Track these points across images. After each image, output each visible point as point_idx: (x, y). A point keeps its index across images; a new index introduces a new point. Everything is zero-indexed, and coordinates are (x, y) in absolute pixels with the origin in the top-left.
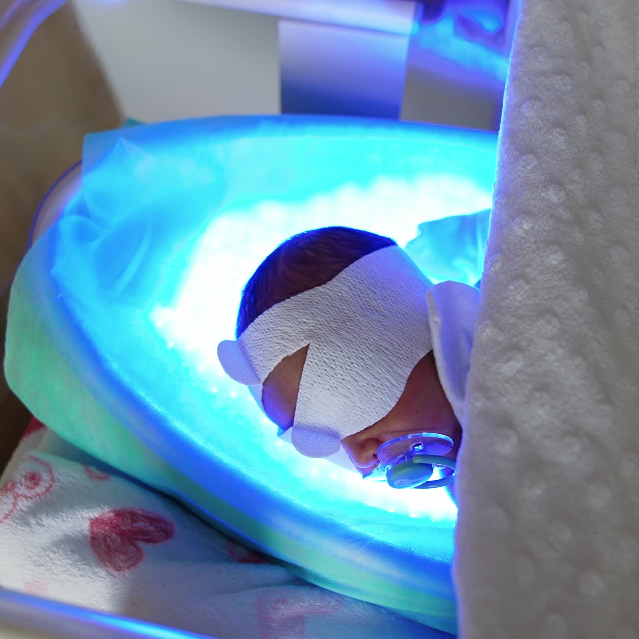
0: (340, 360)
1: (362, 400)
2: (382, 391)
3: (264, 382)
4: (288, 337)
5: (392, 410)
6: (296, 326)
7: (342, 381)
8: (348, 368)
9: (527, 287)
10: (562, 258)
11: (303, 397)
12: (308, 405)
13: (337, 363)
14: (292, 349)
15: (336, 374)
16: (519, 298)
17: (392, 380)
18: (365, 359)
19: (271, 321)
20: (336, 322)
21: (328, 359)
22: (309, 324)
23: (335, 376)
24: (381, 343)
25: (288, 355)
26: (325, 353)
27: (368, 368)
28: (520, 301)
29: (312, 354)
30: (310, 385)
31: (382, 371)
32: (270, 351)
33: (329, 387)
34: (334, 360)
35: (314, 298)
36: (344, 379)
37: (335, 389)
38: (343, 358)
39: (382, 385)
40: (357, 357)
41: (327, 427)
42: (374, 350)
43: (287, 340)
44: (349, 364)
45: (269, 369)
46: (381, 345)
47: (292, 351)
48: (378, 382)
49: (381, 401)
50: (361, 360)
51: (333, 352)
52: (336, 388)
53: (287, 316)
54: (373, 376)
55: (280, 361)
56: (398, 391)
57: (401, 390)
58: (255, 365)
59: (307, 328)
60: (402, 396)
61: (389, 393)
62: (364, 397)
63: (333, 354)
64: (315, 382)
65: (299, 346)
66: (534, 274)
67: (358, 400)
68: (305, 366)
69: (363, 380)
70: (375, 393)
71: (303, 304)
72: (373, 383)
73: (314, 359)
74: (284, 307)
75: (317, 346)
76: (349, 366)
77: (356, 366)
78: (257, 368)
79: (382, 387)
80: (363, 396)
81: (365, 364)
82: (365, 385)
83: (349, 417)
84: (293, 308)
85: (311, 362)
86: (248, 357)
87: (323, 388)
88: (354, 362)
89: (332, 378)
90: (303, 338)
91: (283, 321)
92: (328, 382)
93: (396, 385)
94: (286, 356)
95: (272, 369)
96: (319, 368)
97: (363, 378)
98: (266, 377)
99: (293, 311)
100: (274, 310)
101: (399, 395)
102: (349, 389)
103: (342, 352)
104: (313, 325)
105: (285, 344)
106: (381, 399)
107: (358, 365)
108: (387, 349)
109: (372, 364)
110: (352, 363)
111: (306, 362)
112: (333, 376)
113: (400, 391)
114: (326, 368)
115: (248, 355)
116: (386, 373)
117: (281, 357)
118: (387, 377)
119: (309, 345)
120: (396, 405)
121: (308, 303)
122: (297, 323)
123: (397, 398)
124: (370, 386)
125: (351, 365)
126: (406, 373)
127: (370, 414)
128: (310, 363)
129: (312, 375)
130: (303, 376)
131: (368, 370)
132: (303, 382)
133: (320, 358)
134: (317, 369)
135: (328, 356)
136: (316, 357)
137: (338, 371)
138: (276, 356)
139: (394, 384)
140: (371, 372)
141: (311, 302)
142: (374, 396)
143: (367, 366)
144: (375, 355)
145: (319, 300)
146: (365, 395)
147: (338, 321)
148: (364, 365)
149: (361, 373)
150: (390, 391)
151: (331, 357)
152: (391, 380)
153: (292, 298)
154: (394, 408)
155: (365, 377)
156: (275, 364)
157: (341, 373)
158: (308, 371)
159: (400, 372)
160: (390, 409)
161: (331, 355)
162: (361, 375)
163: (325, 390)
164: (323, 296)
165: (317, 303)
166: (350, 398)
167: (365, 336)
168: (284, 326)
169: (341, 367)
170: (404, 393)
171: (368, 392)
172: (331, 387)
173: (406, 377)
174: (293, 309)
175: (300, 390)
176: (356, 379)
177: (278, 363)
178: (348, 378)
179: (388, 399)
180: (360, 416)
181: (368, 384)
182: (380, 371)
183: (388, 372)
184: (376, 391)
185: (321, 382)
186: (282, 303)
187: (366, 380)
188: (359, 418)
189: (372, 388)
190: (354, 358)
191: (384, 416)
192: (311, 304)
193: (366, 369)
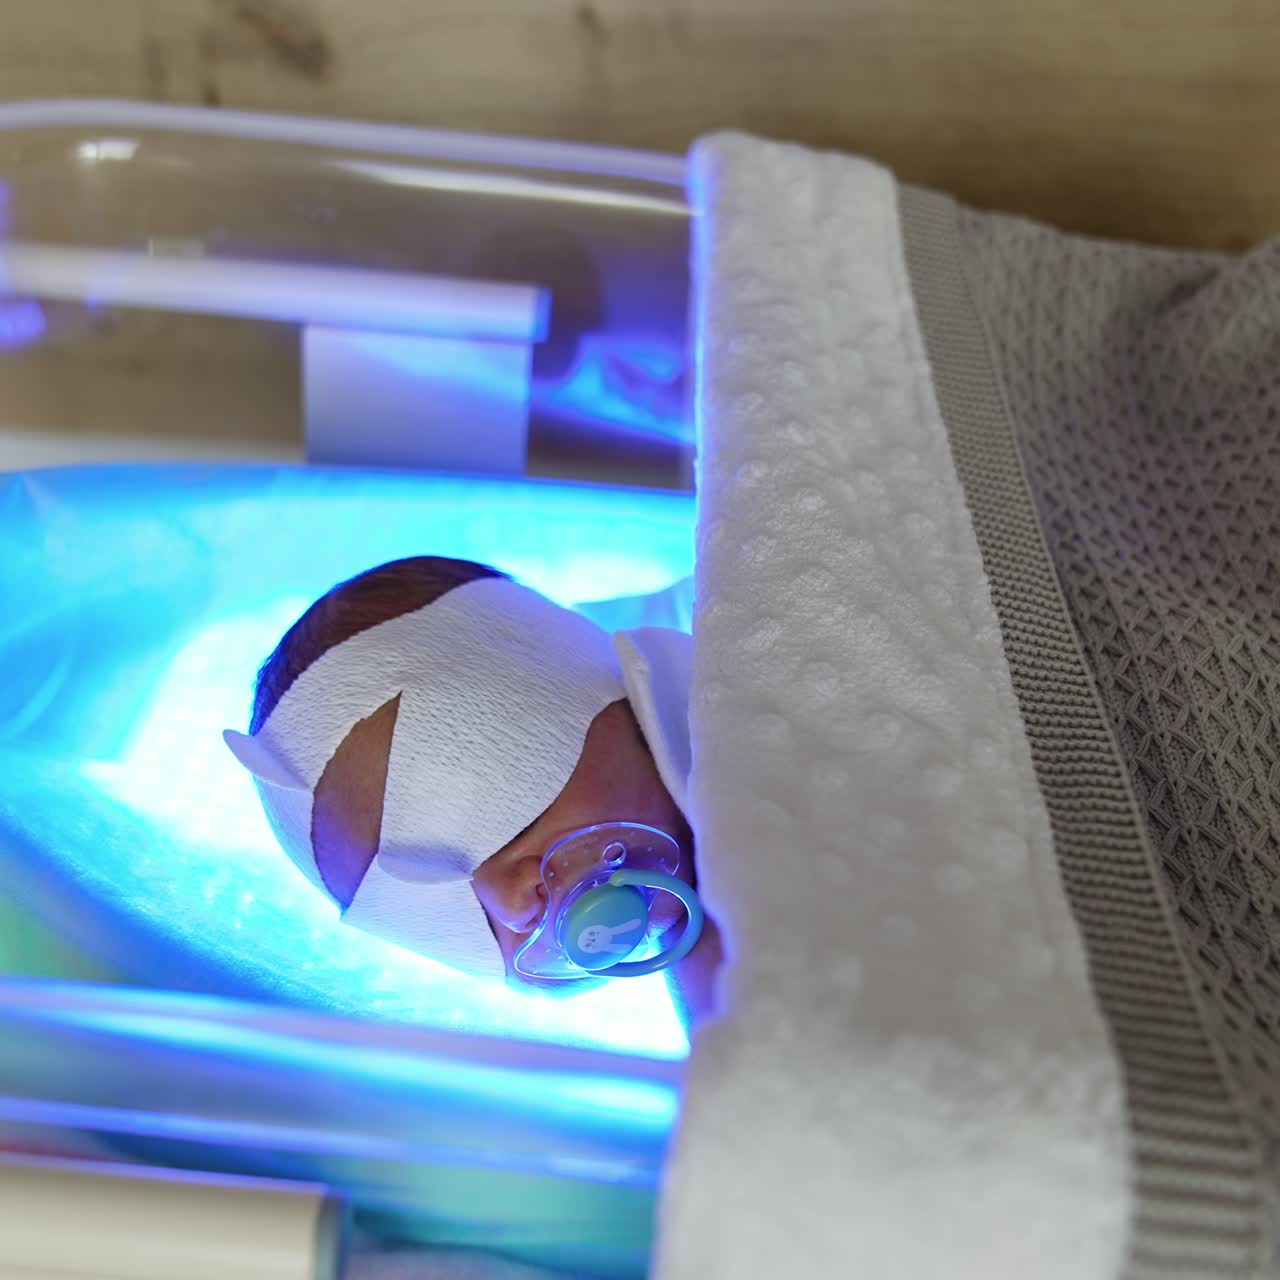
0: (463, 711)
1: (508, 775)
2: (544, 754)
3: (316, 788)
4: (359, 690)
5: (565, 789)
6: (373, 670)
7: (468, 745)
8: (478, 721)
9: (772, 542)
10: (823, 503)
11: (395, 786)
12: (406, 802)
13: (457, 715)
14: (370, 706)
15: (455, 734)
16: (760, 558)
18: (507, 706)
20: (447, 656)
21: (438, 709)
22: (397, 664)
23: (454, 737)
24: (532, 681)
25: (362, 720)
26: (432, 701)
27: (513, 718)
28: (762, 563)
29: (409, 705)
30: (409, 761)
31: (539, 720)
32: (326, 723)
33: (444, 760)
34: (450, 711)
35: (402, 628)
36: (471, 742)
37: (456, 761)
38: (465, 705)
39: (542, 744)
40: (491, 703)
41: (444, 846)
42: (520, 690)
43: (357, 696)
44: (479, 714)
45: (328, 755)
46: (532, 684)
47: (369, 710)
48: (534, 739)
49: (543, 773)
50: (499, 706)
51: (448, 698)
52: (457, 759)
53: (355, 659)
54: (524, 729)
55: (347, 733)
56: (572, 754)
58: (297, 762)
59: (395, 669)
60: (579, 762)
61: (556, 756)
62: (512, 769)
63: (448, 701)
64: (418, 753)
65: (383, 698)
66: (780, 527)
67: (500, 777)
68: (397, 727)
69: (507, 739)
70: (531, 759)
71: (384, 638)
72: (527, 743)
73: (413, 712)
74: (348, 648)
75: (418, 691)
76: (479, 718)
77: (490, 716)
78: (301, 765)
79: (542, 748)
80: (508, 766)
81: (507, 712)
82: (512, 748)
83: (485, 813)
84: (366, 645)
85: (408, 718)
86: (281, 755)
87: (433, 763)
88: (487, 711)
89: (449, 741)
90: (388, 685)
91: (349, 669)
92: (442, 750)
93: (567, 742)
94: (358, 720)
95: (332, 752)
96: (424, 727)
97: (506, 734)
98: (320, 774)
101: (574, 760)
102: (482, 758)
103: (463, 696)
104: (405, 663)
105: (355, 702)
106: (544, 769)
107: (495, 715)
108: (544, 688)
109: (521, 712)
110: (483, 713)
111: (398, 720)
113: (577, 754)
114: (436, 726)
115: (281, 751)
116: (547, 723)
117: (351, 724)
118: (550, 729)
119: (400, 695)
120: (571, 779)
121: (393, 636)
122: (375, 666)
124: (521, 748)
125: (483, 717)
126: (582, 724)
127: (524, 801)
128: (405, 720)
129: (412, 741)
130: (394, 744)
131: (513, 722)
132: (395, 757)
133: (424, 709)
134: (420, 730)
135: (438, 706)
136: (415, 709)
137: (460, 728)
138: (339, 727)
139: (564, 741)
140: (519, 724)
141: (397, 635)
142: (529, 765)
143: (511, 715)
144: (524, 697)
145: (413, 631)
146: (512, 765)
147: (450, 655)
148: (505, 715)
149: (501, 728)
150: (557, 753)
151: (445, 707)
152: (559, 736)
153: (361, 633)
154: (567, 784)
155: (511, 733)
156: (339, 742)
157: (466, 731)
158: (400, 735)
159: (572, 722)
160: (559, 788)
161: (444, 703)
162: (500, 731)
163: (437, 765)
164: (419, 626)
165: (409, 633)
166: (485, 774)
167: (504, 673)
168: (351, 674)
169: (464, 721)
170: (582, 757)
171: (517, 759)
172: (448, 758)
173: (585, 729)
174: (366, 648)
175: (391, 774)
176: (493, 737)
177: (343, 737)
178: (478, 739)
179: (557, 769)
180: (505, 810)
181: (517, 745)
182: (535, 721)
183: (551, 721)
184: (533, 755)
185: (429, 751)
186: (344, 643)
187: (512, 738)
188: (505, 814)
189: (524, 750)
190: (487, 704)
191: (551, 803)
193: (509, 720)
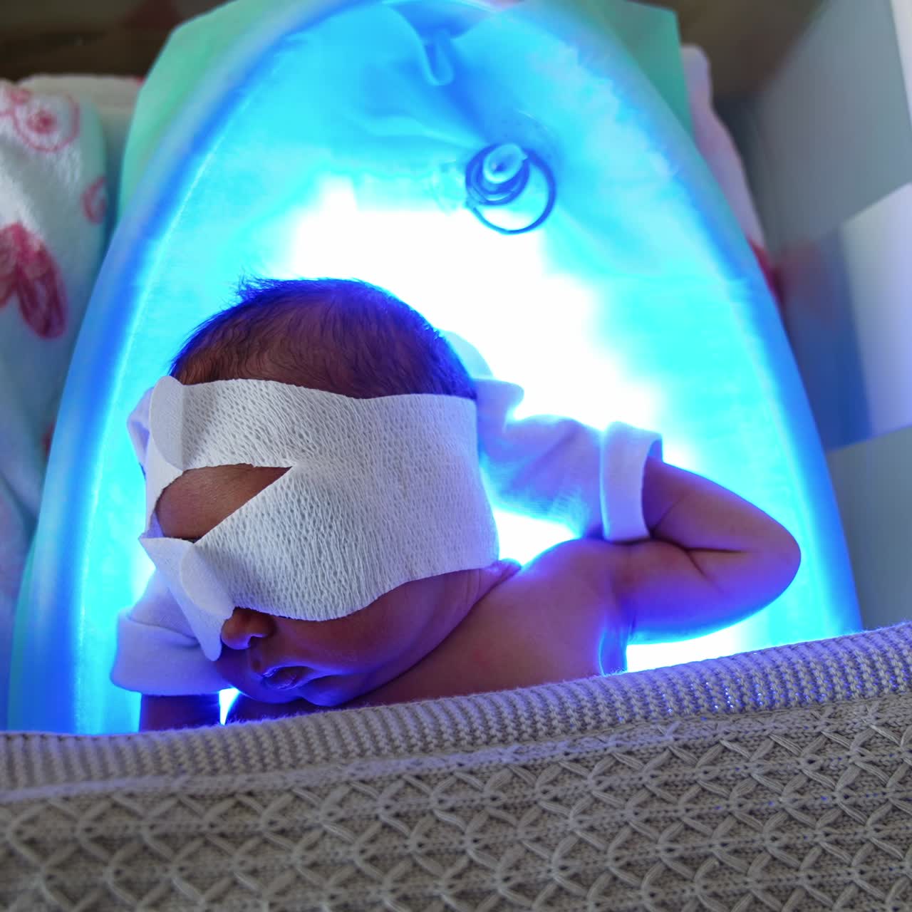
0: (319, 514)
2: (342, 589)
4: (267, 441)
6: (286, 432)
7: (302, 538)
8: (323, 529)
13: (313, 514)
14: (263, 460)
15: (301, 524)
17: (363, 584)
18: (350, 535)
19: (255, 400)
20: (342, 461)
21: (306, 500)
22: (304, 441)
23: (298, 526)
24: (381, 528)
26: (307, 491)
27: (344, 548)
31: (359, 564)
32: (228, 440)
33: (281, 534)
34: (312, 508)
35: (331, 407)
36: (306, 538)
37: (286, 541)
38: (324, 512)
39: (346, 580)
40: (341, 525)
42: (367, 531)
43: (261, 443)
44: (327, 526)
45: (211, 462)
46: (379, 531)
47: (261, 462)
48: (344, 573)
49: (331, 599)
50: (344, 532)
51: (319, 498)
52: (289, 541)
53: (281, 411)
54: (344, 561)
55: (234, 462)
56: (360, 602)
57: (364, 603)
59: (300, 445)
61: (347, 597)
62: (314, 578)
64: (269, 515)
65: (277, 462)
67: (303, 576)
69: (328, 558)
70: (332, 584)
71: (312, 408)
72: (338, 571)
73: (288, 486)
74: (284, 393)
76: (325, 528)
77: (333, 534)
79: (343, 583)
80: (314, 575)
81: (345, 540)
82: (327, 567)
84: (296, 404)
85: (282, 488)
87: (273, 530)
88: (335, 528)
89: (293, 527)
90: (287, 455)
91: (273, 415)
92: (285, 527)
93: (363, 593)
95: (216, 465)
96: (286, 503)
97: (331, 555)
99: (293, 409)
100: (266, 387)
101: (358, 608)
102: (304, 555)
103: (329, 503)
104: (310, 446)
105: (257, 446)
106: (333, 597)
107: (336, 535)
108: (383, 540)
109: (353, 547)
110: (331, 527)
111: (274, 484)
112: (296, 525)
113: (361, 605)
114: (295, 509)
116: (362, 569)
117: (240, 460)
118: (360, 576)
119: (289, 469)
121: (320, 411)
122: (290, 431)
123: (352, 610)
124: (332, 571)
125: (328, 529)
126: (384, 588)
127: (305, 604)
128: (278, 488)
130: (258, 496)
131: (343, 550)
132: (253, 502)
133: (297, 492)
134: (282, 502)
135: (308, 497)
137: (307, 524)
138: (233, 453)
139: (362, 590)
140: (344, 555)
141: (324, 412)
142: (327, 586)
143: (346, 545)
144: (364, 539)
145: (337, 417)
146: (317, 576)
147: (346, 461)
148: (342, 540)
149: (332, 548)
150: (350, 595)
151: (312, 502)
153: (302, 388)
155: (334, 556)
157: (310, 529)
158: (268, 495)
159: (378, 581)
161: (313, 498)
162: (330, 550)
163: (274, 533)
164: (344, 414)
165: (331, 418)
168: (270, 422)
169: (314, 522)
171: (323, 576)
172: (284, 536)
174: (294, 406)
176: (322, 549)
177: (230, 463)
178: (312, 541)
179: (341, 604)
181: (331, 567)
182: (356, 562)
183: (366, 571)
184: (334, 583)
185: (276, 520)
186: (285, 385)
187: (332, 560)
189: (332, 575)
190: (338, 523)
192: (323, 415)
193: (341, 546)
